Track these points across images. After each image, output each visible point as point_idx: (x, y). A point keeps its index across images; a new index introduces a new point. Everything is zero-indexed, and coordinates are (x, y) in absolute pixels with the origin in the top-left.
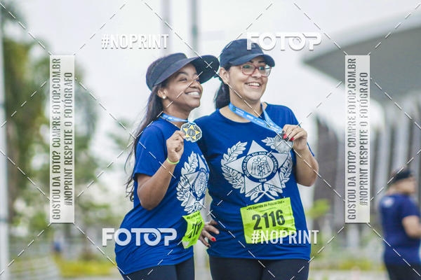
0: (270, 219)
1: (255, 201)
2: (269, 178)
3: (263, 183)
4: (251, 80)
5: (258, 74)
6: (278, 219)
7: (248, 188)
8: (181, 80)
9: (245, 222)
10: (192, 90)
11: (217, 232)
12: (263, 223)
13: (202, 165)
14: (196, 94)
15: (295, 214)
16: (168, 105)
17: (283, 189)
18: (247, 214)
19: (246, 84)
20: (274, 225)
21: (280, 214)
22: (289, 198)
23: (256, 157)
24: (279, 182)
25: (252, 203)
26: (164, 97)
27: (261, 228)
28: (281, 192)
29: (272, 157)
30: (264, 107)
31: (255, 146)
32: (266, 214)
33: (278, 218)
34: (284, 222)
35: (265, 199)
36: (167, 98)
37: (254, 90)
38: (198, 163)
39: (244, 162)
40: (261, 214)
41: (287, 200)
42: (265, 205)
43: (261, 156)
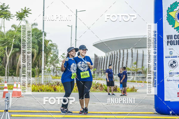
3: (84, 68)
5: (85, 51)
6: (87, 74)
7: (82, 69)
8: (72, 51)
9: (81, 75)
13: (75, 65)
14: (74, 54)
16: (70, 55)
17: (87, 69)
18: (81, 73)
19: (83, 53)
22: (88, 71)
23: (83, 64)
24: (87, 68)
25: (82, 71)
27: (84, 76)
30: (85, 56)
31: (83, 62)
32: (84, 74)
35: (84, 71)
39: (81, 65)
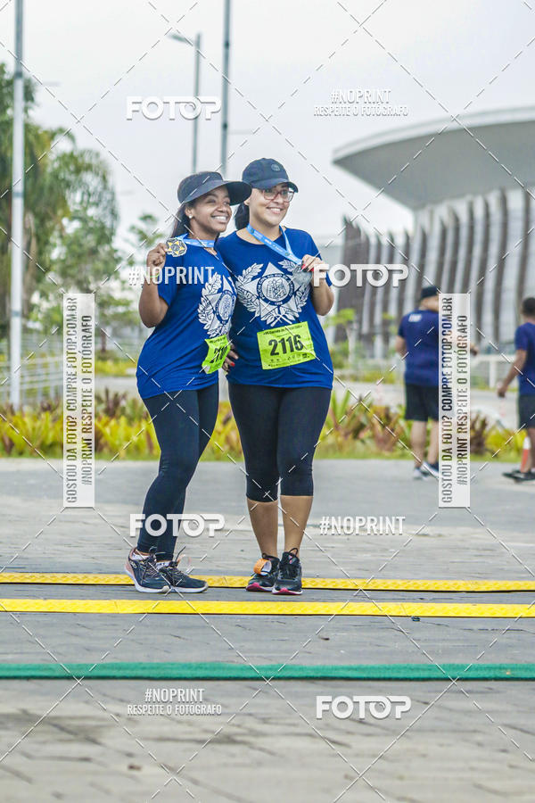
0: (287, 344)
1: (272, 325)
2: (285, 301)
3: (279, 306)
4: (272, 205)
5: (280, 200)
7: (263, 311)
8: (209, 202)
10: (219, 213)
11: (236, 357)
12: (279, 349)
13: (227, 287)
14: (222, 218)
15: (313, 339)
16: (195, 225)
17: (299, 313)
18: (264, 339)
19: (268, 208)
20: (292, 350)
21: (298, 339)
22: (306, 323)
23: (271, 279)
24: (295, 306)
25: (269, 327)
26: (190, 217)
27: (278, 354)
28: (298, 316)
29: (289, 279)
30: (284, 230)
31: (271, 269)
32: (283, 339)
33: (296, 344)
34: (302, 347)
35: (282, 323)
36: (194, 218)
37: (275, 214)
38: (222, 285)
39: (258, 284)
40: (278, 340)
41: (305, 325)
42: (283, 330)
43: (276, 279)
